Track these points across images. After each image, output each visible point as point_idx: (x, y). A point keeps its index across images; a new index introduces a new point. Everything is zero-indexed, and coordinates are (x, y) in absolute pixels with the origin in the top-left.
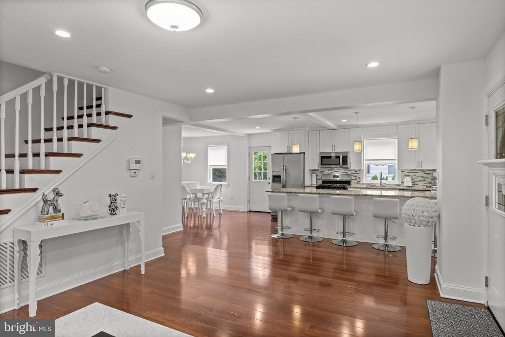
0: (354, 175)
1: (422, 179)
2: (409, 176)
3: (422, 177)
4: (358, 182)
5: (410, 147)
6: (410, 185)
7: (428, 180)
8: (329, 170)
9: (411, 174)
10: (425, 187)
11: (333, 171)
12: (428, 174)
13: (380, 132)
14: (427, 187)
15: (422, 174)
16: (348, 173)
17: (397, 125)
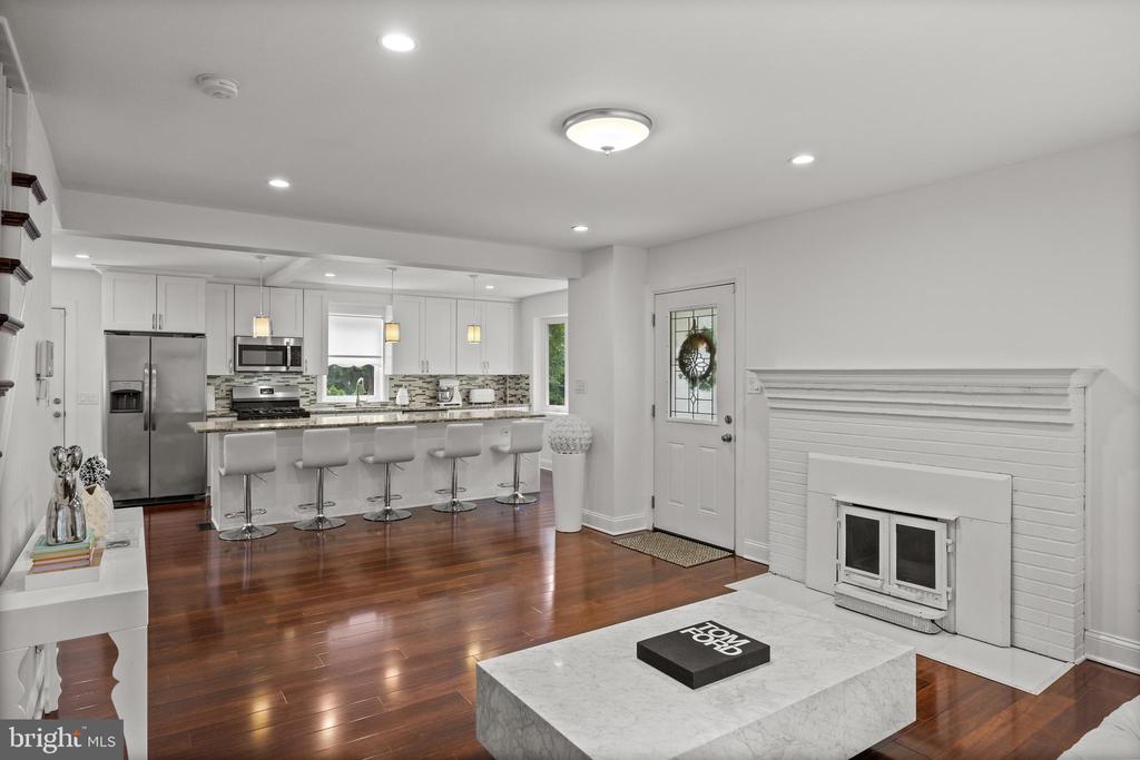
0: (304, 386)
1: (421, 392)
2: (401, 386)
3: (420, 388)
4: (313, 402)
5: (469, 339)
6: (407, 403)
7: (427, 393)
8: (245, 377)
9: (404, 384)
10: (423, 406)
11: (256, 379)
12: (429, 383)
13: (362, 304)
14: (428, 404)
15: (420, 383)
16: (291, 383)
17: (391, 294)
